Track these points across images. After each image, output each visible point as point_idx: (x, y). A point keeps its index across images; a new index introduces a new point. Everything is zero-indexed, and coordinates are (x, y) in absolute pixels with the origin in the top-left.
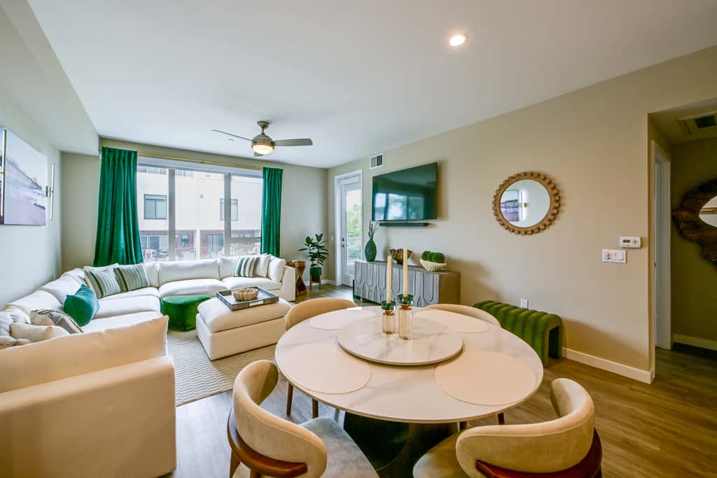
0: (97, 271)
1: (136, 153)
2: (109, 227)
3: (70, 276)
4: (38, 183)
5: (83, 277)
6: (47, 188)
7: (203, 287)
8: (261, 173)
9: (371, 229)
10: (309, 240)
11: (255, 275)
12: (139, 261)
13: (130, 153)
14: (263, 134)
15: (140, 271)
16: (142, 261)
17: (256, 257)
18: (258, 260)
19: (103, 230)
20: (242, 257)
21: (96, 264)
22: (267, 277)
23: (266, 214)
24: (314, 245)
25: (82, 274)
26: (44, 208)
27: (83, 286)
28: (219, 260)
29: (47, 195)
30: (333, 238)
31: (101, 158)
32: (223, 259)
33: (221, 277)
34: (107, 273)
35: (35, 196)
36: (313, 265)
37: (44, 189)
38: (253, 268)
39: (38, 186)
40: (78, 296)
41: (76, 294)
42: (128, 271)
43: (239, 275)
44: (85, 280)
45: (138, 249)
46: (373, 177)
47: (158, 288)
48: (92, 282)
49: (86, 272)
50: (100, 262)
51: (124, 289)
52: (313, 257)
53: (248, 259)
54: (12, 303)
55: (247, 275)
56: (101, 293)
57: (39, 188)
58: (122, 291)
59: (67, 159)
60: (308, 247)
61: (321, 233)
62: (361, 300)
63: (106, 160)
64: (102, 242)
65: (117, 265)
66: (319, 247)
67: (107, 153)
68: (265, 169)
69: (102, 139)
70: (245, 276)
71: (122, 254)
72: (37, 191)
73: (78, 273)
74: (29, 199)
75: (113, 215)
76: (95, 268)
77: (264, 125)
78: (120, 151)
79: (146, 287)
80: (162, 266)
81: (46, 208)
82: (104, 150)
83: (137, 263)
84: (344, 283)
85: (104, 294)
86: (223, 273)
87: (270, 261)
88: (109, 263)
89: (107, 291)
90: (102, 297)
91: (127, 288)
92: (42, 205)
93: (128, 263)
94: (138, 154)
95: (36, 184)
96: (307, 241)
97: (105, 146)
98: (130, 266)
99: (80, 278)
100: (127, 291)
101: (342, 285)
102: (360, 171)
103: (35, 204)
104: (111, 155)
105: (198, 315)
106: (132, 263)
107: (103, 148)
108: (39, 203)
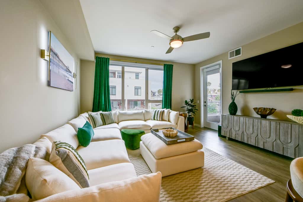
0: (93, 114)
1: (109, 59)
2: (98, 93)
3: (83, 116)
4: (70, 69)
5: (88, 117)
6: (74, 73)
7: (139, 125)
8: (162, 67)
9: (232, 95)
10: (186, 103)
11: (162, 120)
12: (110, 110)
13: (107, 59)
14: (176, 34)
15: (110, 114)
16: (111, 110)
17: (162, 110)
18: (163, 111)
19: (96, 95)
20: (155, 110)
21: (93, 111)
22: (169, 121)
23: (165, 88)
24: (189, 105)
25: (87, 116)
26: (72, 83)
27: (87, 122)
28: (144, 111)
29: (74, 77)
30: (198, 101)
31: (95, 62)
32: (146, 111)
33: (145, 120)
34: (97, 115)
35: (68, 76)
36: (189, 116)
37: (73, 74)
38: (161, 116)
39: (70, 71)
40: (84, 128)
41: (83, 127)
42: (106, 115)
43: (154, 120)
44: (88, 118)
45: (109, 105)
46: (233, 63)
47: (118, 124)
48: (91, 120)
49: (89, 114)
50: (94, 110)
51: (104, 123)
52: (190, 111)
53: (159, 111)
54: (45, 134)
55: (158, 119)
56: (95, 126)
57: (70, 72)
58: (103, 125)
59: (83, 63)
60: (186, 106)
61: (193, 98)
62: (227, 139)
63: (97, 63)
64: (95, 101)
65: (101, 112)
66: (192, 106)
67: (97, 59)
68: (165, 65)
69: (96, 53)
70: (157, 120)
71: (103, 106)
72: (69, 73)
73: (86, 115)
74: (65, 76)
75: (100, 88)
76: (92, 113)
77: (177, 29)
78: (103, 58)
79: (113, 123)
80: (119, 113)
81: (74, 83)
82: (97, 58)
83: (109, 111)
84: (205, 126)
85: (96, 126)
86: (146, 118)
87: (170, 112)
88: (98, 111)
89: (97, 124)
90: (95, 127)
91: (105, 123)
92: (72, 81)
93: (105, 111)
94: (110, 59)
95: (69, 70)
96: (185, 103)
97: (97, 56)
98: (106, 112)
99: (86, 117)
100: (105, 125)
101: (204, 127)
102: (221, 62)
103: (68, 80)
104: (99, 60)
105: (141, 142)
106: (107, 111)
107: (96, 57)
108: (70, 79)
